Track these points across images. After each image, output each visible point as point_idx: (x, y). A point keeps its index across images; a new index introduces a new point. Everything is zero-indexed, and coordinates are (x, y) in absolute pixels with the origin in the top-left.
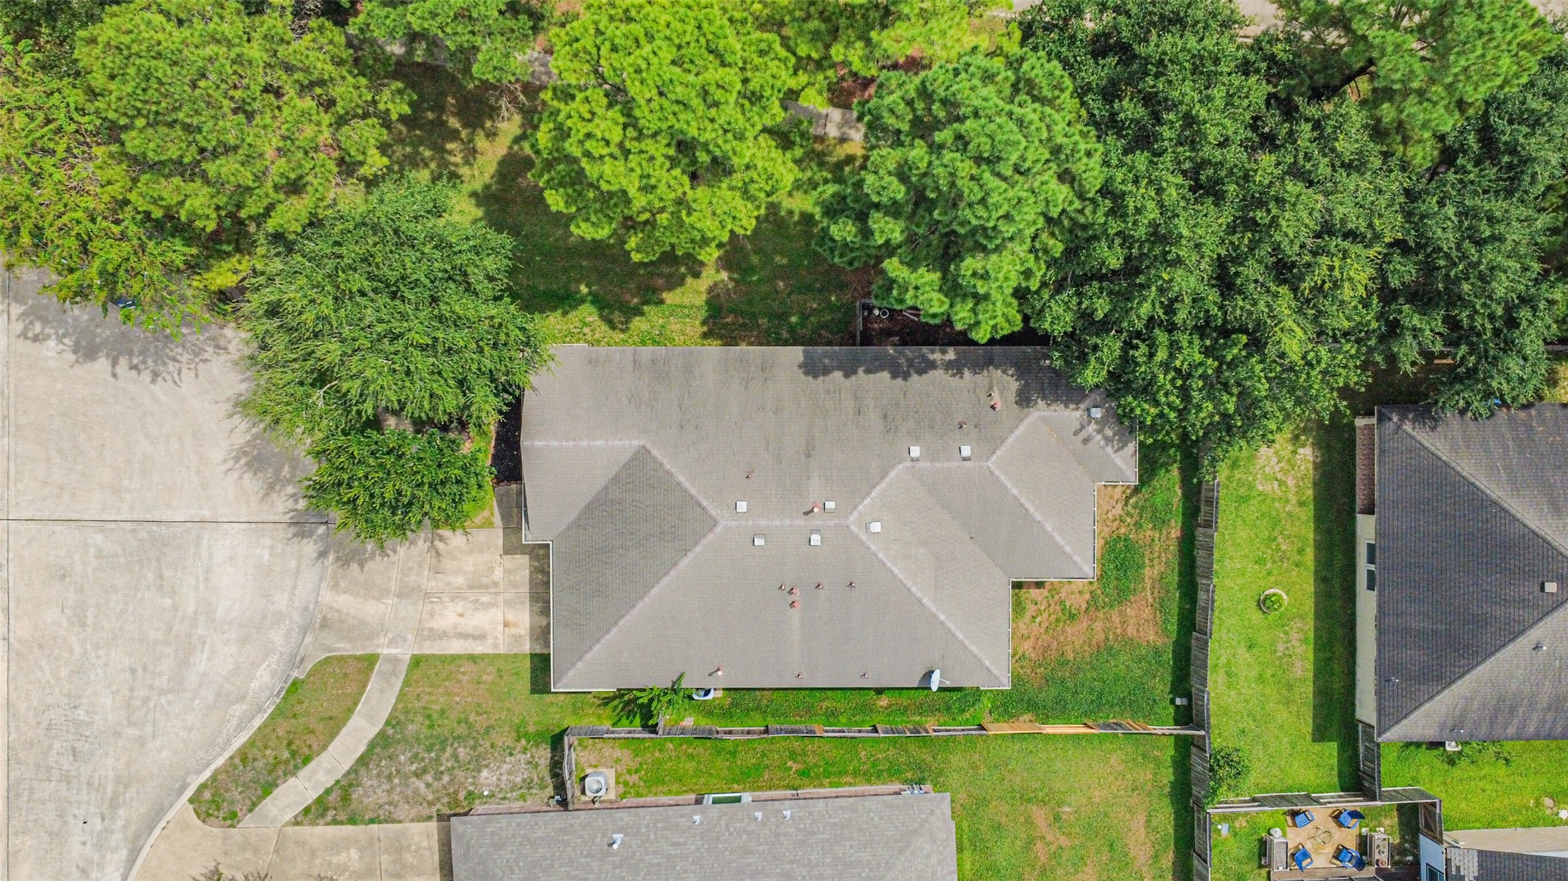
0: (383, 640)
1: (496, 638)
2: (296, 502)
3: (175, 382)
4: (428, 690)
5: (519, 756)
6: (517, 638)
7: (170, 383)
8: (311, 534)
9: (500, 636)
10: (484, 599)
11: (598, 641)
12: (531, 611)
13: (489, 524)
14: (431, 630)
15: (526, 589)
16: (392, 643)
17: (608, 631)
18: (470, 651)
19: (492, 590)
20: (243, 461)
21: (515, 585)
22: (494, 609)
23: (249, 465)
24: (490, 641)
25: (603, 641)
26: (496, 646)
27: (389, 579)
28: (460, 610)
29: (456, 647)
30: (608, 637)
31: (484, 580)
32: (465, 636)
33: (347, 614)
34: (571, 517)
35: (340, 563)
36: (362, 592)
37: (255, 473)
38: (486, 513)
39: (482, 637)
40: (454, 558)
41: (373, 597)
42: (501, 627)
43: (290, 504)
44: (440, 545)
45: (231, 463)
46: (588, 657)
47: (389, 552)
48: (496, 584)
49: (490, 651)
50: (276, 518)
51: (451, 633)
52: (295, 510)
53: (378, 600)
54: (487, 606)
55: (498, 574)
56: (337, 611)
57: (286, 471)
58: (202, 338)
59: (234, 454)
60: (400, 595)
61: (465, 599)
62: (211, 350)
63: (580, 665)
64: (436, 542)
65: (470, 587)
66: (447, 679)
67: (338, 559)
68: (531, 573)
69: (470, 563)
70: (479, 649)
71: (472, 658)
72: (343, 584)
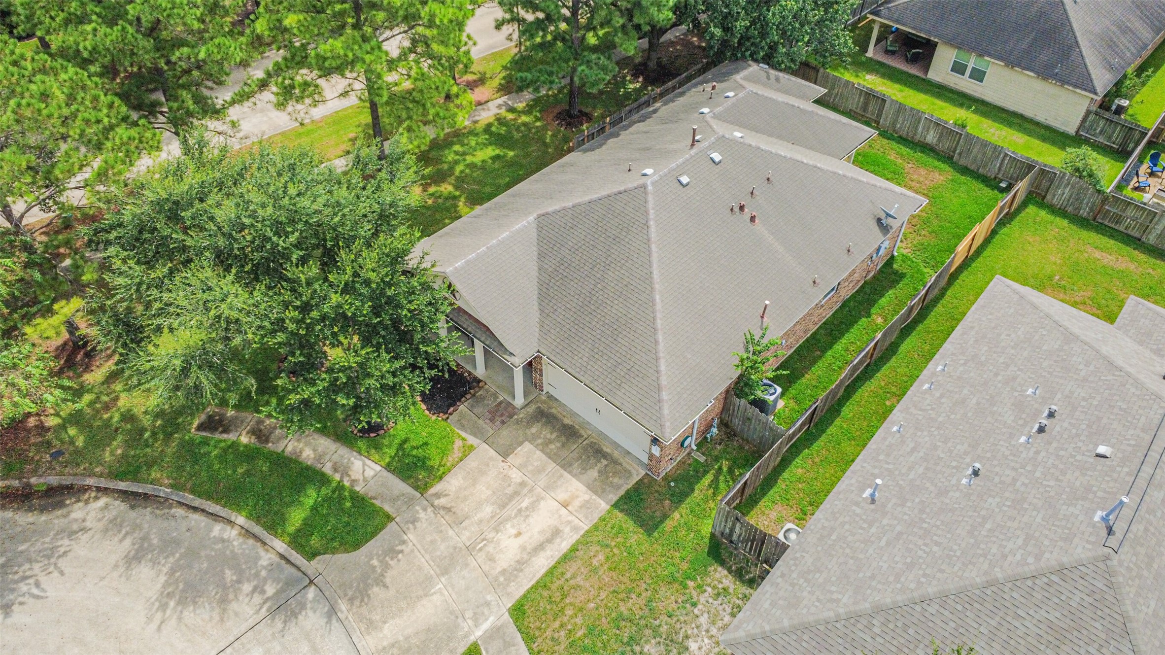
0: (466, 625)
1: (569, 522)
2: (263, 592)
3: (37, 597)
4: (557, 624)
5: (702, 599)
6: (585, 506)
7: (31, 601)
8: (303, 606)
9: (571, 518)
10: (524, 505)
11: (657, 359)
12: (574, 476)
13: (468, 450)
14: (504, 572)
15: (552, 466)
16: (477, 620)
17: (656, 342)
18: (557, 555)
19: (525, 491)
20: (172, 604)
21: (540, 470)
22: (542, 503)
23: (179, 603)
24: (567, 530)
25: (661, 355)
26: (575, 529)
27: (420, 568)
28: (514, 531)
29: (542, 563)
30: (661, 347)
31: (509, 491)
32: (540, 547)
33: (407, 638)
34: (535, 315)
35: (357, 603)
36: (403, 604)
37: (195, 603)
38: (458, 443)
39: (556, 533)
40: (465, 499)
41: (419, 598)
42: (563, 511)
43: (257, 599)
44: (442, 501)
45: (159, 615)
46: (664, 381)
47: (399, 548)
48: (523, 484)
49: (576, 537)
50: (251, 622)
51: (525, 556)
52: (268, 599)
53: (426, 595)
54: (533, 507)
55: (516, 476)
56: (393, 646)
57: (230, 576)
58: (48, 540)
59: (157, 604)
60: (445, 571)
61: (507, 520)
62: (66, 542)
63: (665, 395)
64: (436, 502)
65: (503, 506)
66: (564, 596)
67: (351, 600)
68: (542, 451)
69: (482, 490)
70: (564, 545)
71: (566, 558)
72: (376, 617)
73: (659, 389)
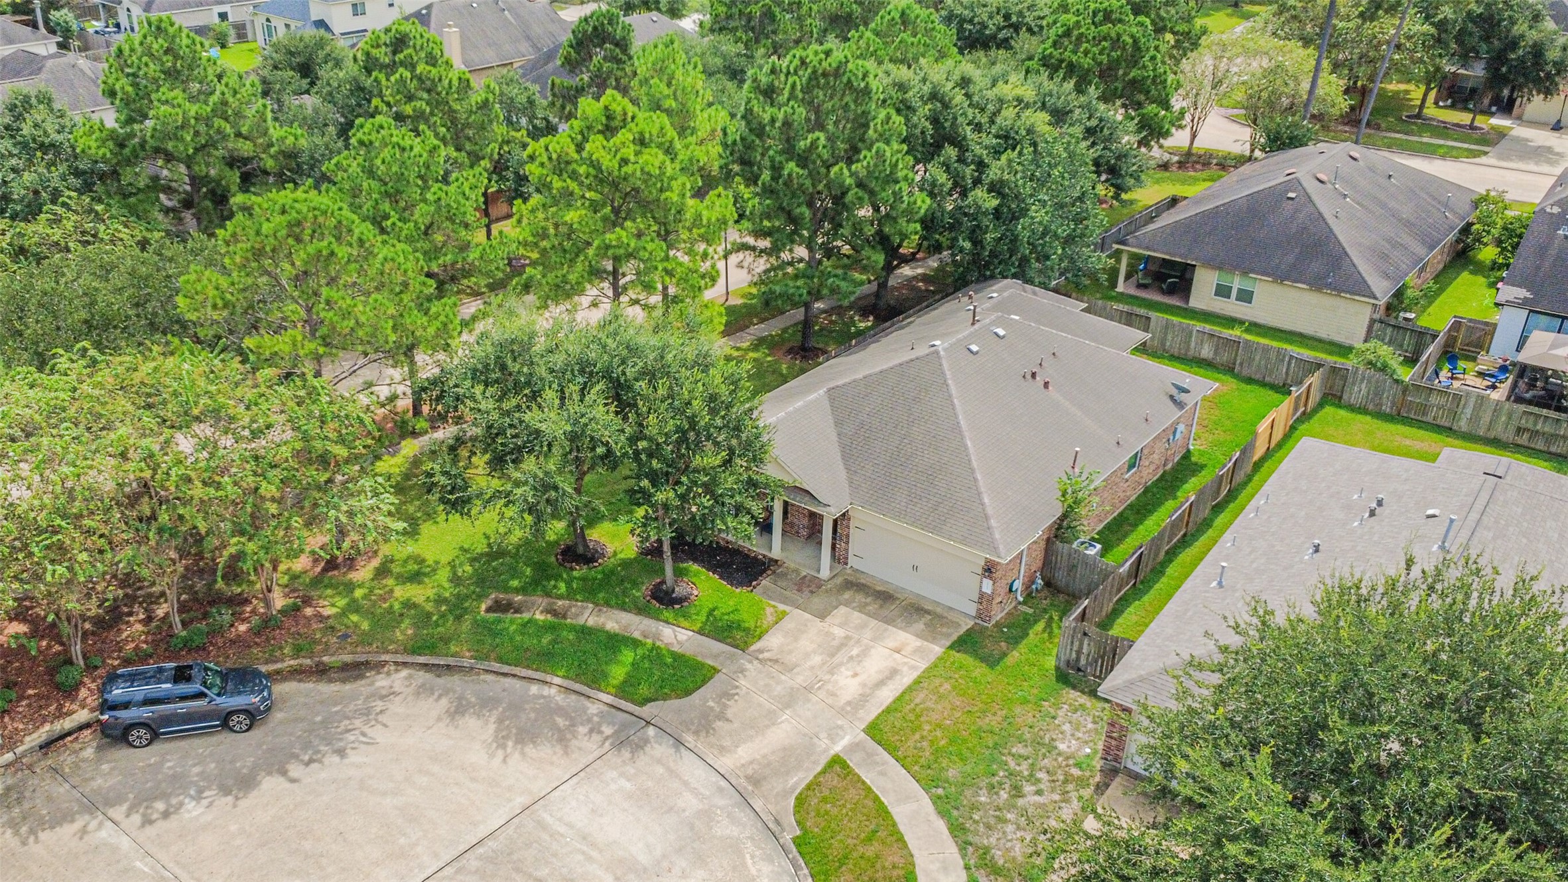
0: (823, 743)
1: (906, 663)
2: (600, 732)
3: (368, 743)
4: (917, 736)
5: (1061, 713)
6: (917, 650)
7: (362, 746)
8: (646, 741)
9: (906, 660)
10: (855, 652)
12: (900, 628)
13: (780, 617)
14: (849, 703)
15: (873, 623)
16: (833, 739)
18: (901, 689)
19: (852, 643)
20: (510, 744)
21: (863, 626)
22: (873, 651)
23: (517, 742)
24: (905, 669)
26: (913, 668)
27: (760, 705)
28: (850, 673)
29: (887, 695)
31: (835, 643)
32: (881, 683)
33: (764, 756)
34: (842, 474)
35: (703, 734)
36: (752, 732)
37: (534, 742)
38: (769, 610)
39: (894, 673)
40: (790, 652)
41: (767, 727)
42: (897, 656)
43: (596, 737)
44: (766, 655)
45: (500, 753)
46: (990, 511)
47: (734, 691)
48: (847, 638)
49: (915, 675)
50: (597, 754)
51: (868, 691)
52: (607, 738)
53: (773, 724)
54: (865, 653)
55: (839, 632)
56: (751, 763)
57: (561, 722)
58: (360, 702)
59: (495, 745)
60: (788, 706)
61: (841, 664)
62: (380, 703)
63: (993, 522)
64: (761, 656)
65: (833, 655)
66: (918, 717)
67: (696, 733)
68: (860, 611)
69: (806, 643)
70: (907, 679)
71: (910, 689)
72: (727, 743)
73: (987, 518)
